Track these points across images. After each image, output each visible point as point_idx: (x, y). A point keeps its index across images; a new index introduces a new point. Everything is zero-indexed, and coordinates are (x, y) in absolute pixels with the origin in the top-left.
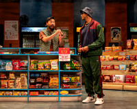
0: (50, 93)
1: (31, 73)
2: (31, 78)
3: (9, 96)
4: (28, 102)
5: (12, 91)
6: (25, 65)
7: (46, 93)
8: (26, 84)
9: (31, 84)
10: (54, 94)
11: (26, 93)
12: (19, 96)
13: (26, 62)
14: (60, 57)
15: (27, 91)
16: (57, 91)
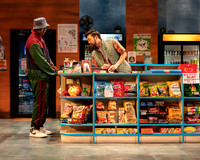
0: (170, 131)
1: (141, 100)
2: (141, 108)
3: (111, 134)
4: (140, 143)
5: (113, 127)
6: (131, 89)
7: (164, 131)
8: (134, 117)
9: (141, 117)
10: (176, 131)
11: (136, 130)
12: (125, 135)
13: (133, 85)
14: (184, 77)
15: (135, 127)
16: (180, 127)
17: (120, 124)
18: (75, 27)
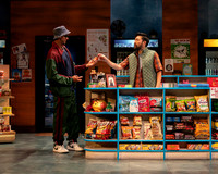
0: (197, 147)
1: (167, 116)
2: (167, 123)
3: (136, 151)
4: (165, 159)
5: (139, 143)
6: (158, 104)
7: (191, 147)
8: (160, 133)
9: (167, 133)
10: (203, 147)
11: (161, 146)
12: (150, 151)
13: (159, 100)
14: (212, 92)
15: (161, 143)
16: (208, 143)
17: (146, 139)
18: (106, 32)
